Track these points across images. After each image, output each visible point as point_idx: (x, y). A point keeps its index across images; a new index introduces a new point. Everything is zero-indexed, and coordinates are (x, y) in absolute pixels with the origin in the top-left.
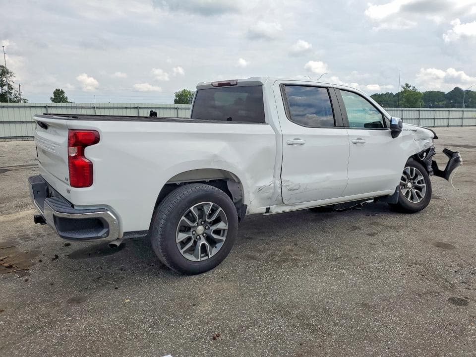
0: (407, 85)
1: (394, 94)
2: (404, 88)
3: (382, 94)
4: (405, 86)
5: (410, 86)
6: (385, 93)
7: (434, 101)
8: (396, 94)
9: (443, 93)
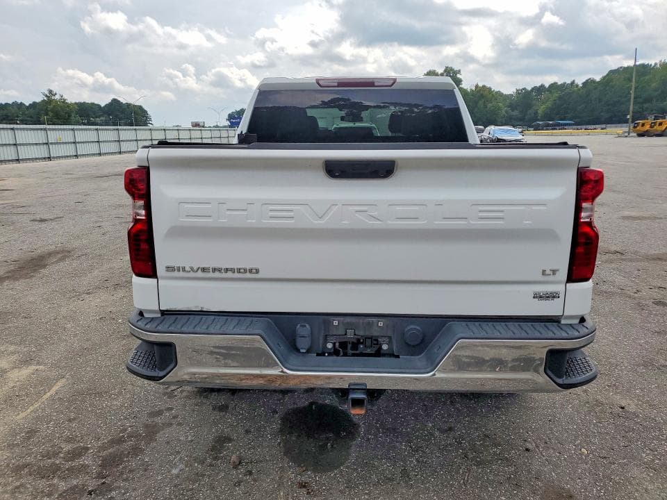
0: (50, 92)
1: (27, 104)
2: (46, 96)
3: (6, 104)
4: (47, 93)
5: (56, 94)
6: (10, 102)
7: (88, 116)
8: (30, 104)
9: (99, 106)
